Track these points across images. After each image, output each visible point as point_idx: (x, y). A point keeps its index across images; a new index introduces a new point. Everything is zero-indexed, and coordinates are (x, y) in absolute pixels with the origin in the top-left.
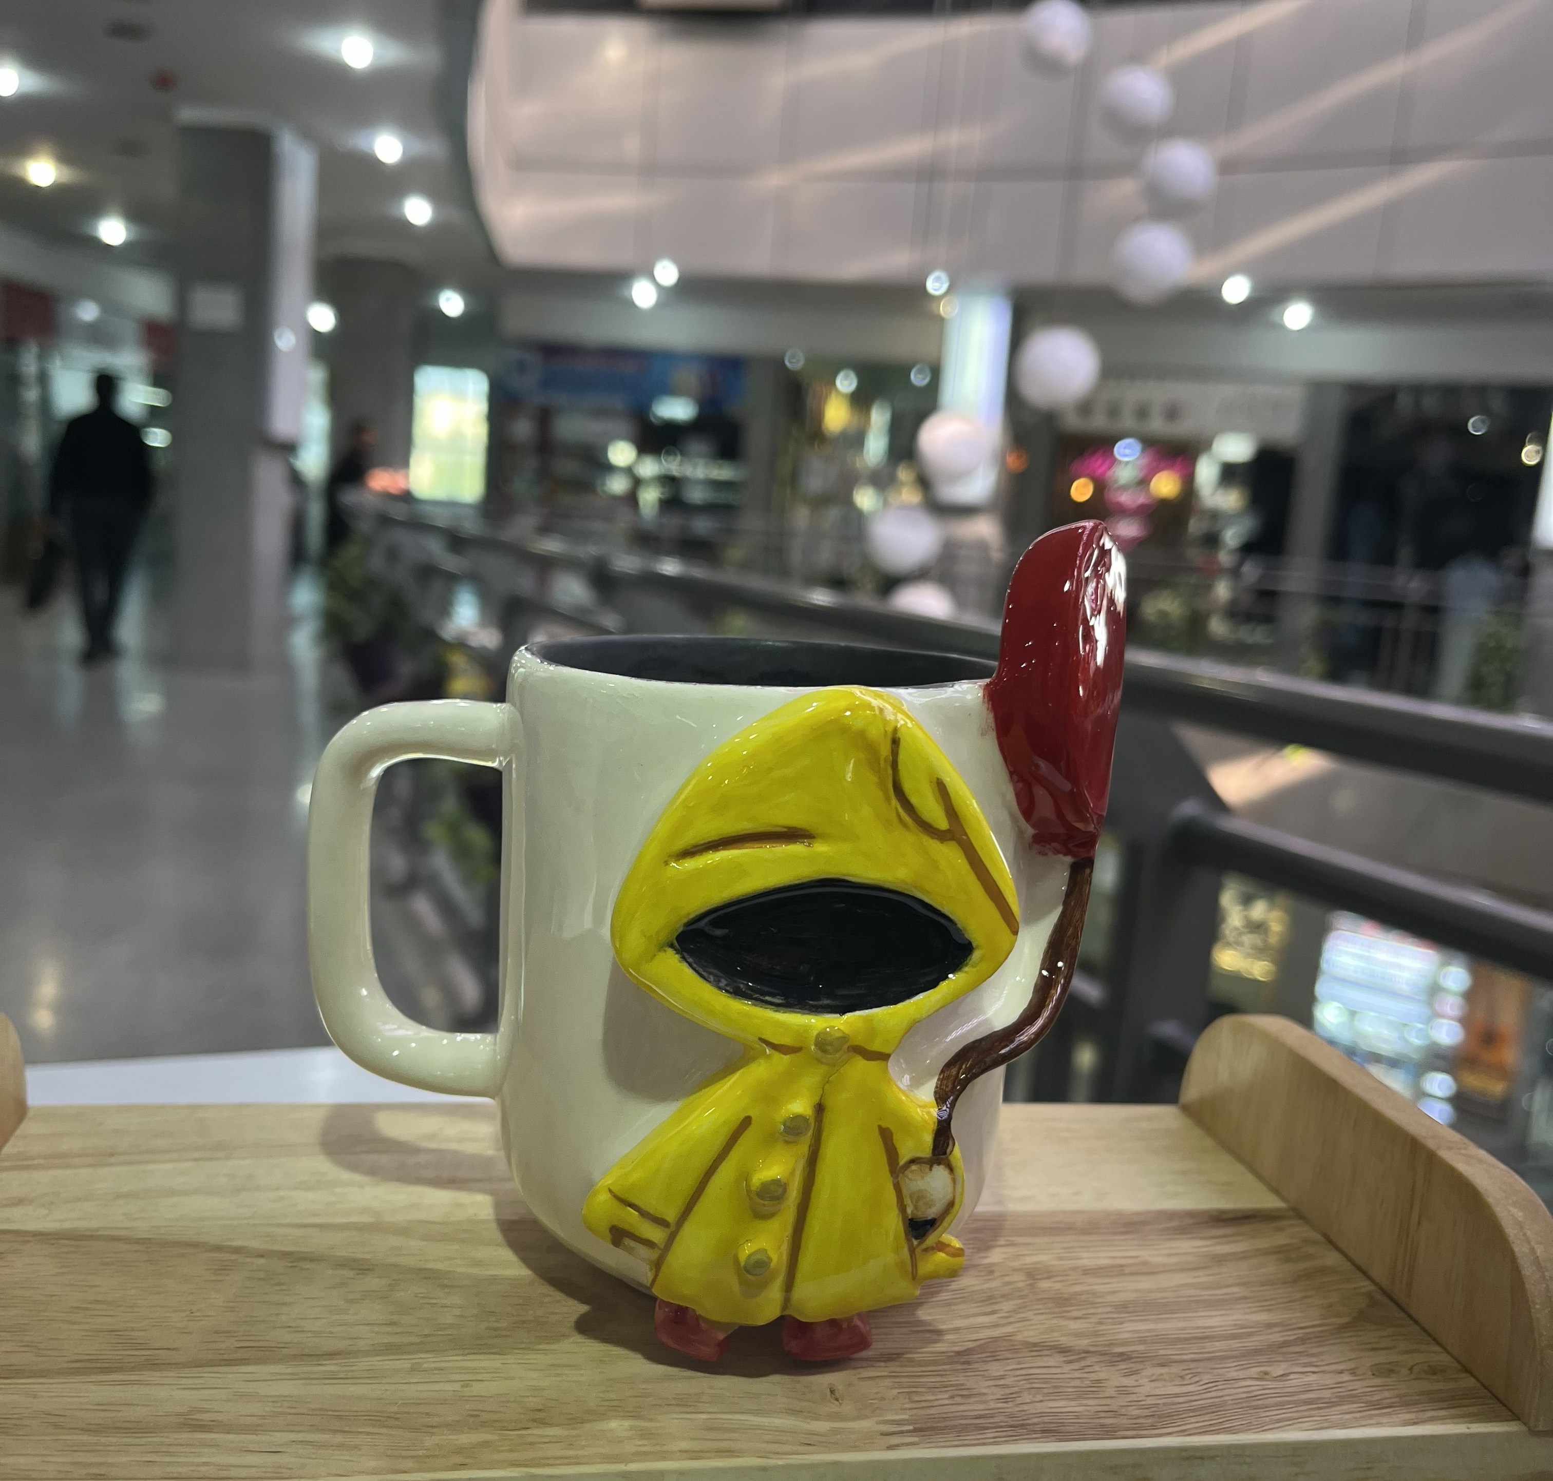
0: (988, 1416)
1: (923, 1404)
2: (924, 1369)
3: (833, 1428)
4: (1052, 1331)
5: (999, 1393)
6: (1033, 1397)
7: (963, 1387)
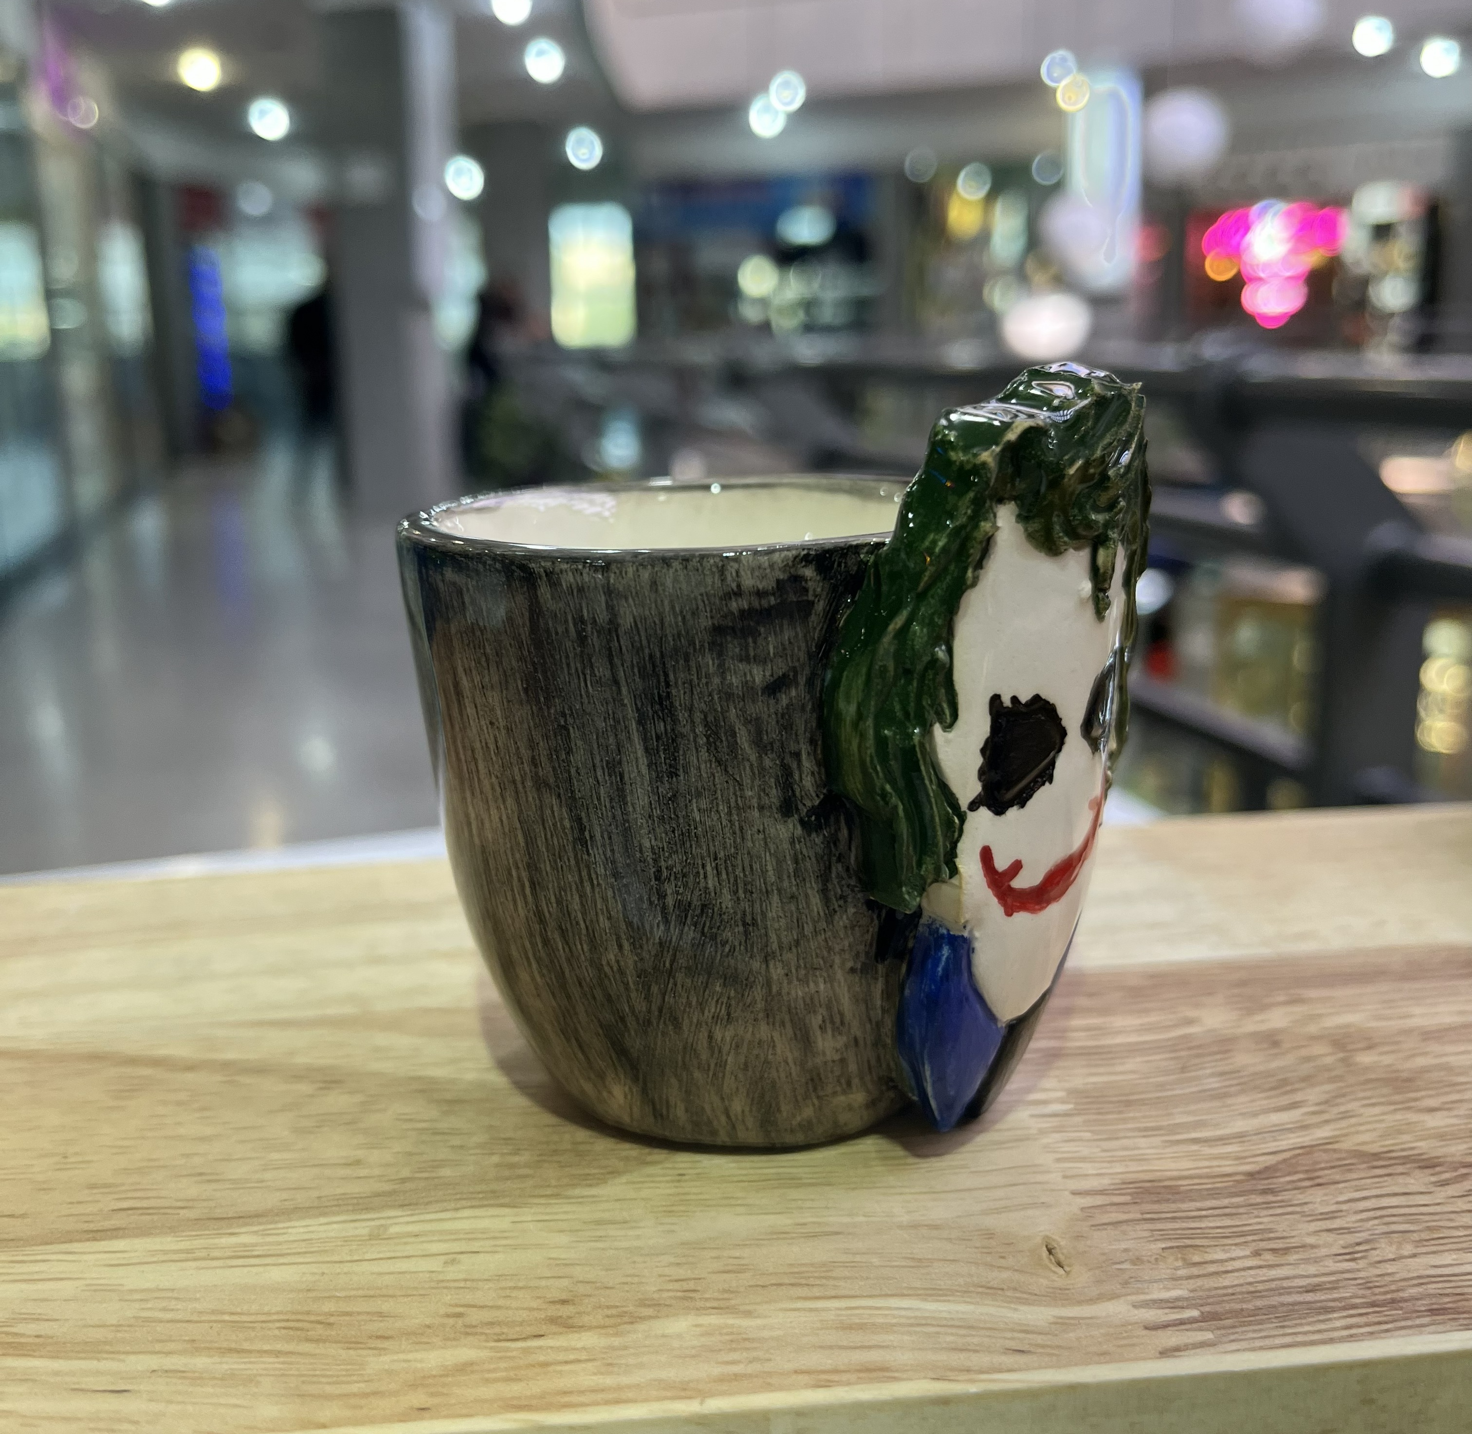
0: (1328, 1286)
1: (1212, 1268)
2: (1199, 1205)
3: (1061, 1318)
4: (1400, 1132)
5: (1338, 1243)
6: (1398, 1249)
7: (1272, 1235)
